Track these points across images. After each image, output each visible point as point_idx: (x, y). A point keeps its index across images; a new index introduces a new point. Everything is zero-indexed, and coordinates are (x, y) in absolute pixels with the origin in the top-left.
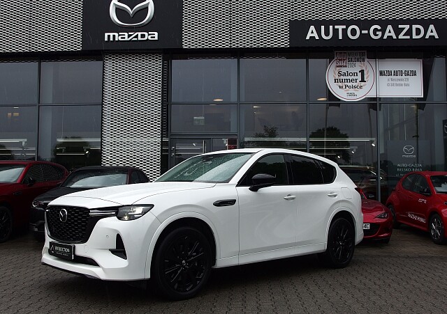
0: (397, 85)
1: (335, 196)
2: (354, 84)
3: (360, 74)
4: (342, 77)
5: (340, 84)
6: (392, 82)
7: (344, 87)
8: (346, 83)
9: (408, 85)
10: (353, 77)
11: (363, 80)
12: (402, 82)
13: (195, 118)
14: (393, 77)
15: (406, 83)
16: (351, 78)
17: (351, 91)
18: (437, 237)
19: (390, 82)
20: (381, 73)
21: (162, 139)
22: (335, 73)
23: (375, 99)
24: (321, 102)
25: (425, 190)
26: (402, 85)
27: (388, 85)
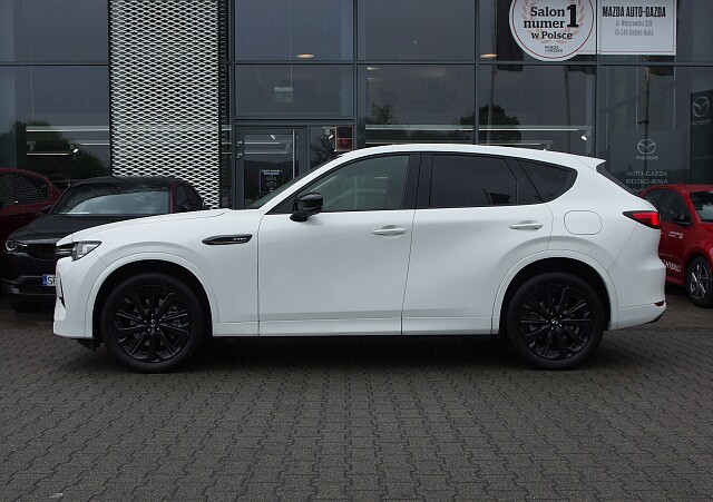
0: (632, 33)
2: (559, 30)
3: (568, 13)
4: (537, 18)
5: (534, 30)
6: (625, 28)
7: (541, 36)
8: (544, 29)
9: (651, 33)
10: (557, 18)
11: (573, 24)
12: (642, 28)
13: (276, 89)
14: (626, 18)
15: (648, 29)
16: (552, 19)
17: (553, 43)
18: (700, 294)
19: (620, 27)
20: (606, 12)
21: (220, 128)
22: (524, 9)
23: (593, 57)
24: (486, 62)
25: (682, 217)
26: (639, 33)
27: (617, 32)
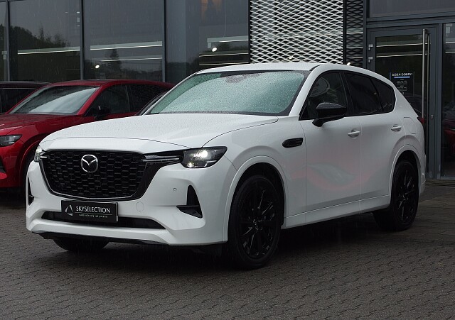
1: (399, 130)
